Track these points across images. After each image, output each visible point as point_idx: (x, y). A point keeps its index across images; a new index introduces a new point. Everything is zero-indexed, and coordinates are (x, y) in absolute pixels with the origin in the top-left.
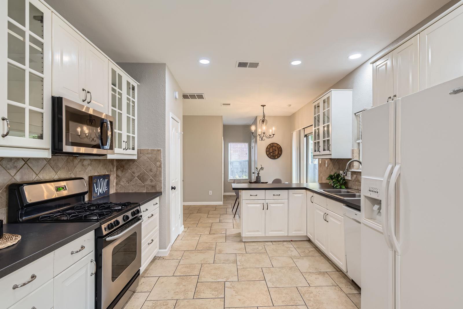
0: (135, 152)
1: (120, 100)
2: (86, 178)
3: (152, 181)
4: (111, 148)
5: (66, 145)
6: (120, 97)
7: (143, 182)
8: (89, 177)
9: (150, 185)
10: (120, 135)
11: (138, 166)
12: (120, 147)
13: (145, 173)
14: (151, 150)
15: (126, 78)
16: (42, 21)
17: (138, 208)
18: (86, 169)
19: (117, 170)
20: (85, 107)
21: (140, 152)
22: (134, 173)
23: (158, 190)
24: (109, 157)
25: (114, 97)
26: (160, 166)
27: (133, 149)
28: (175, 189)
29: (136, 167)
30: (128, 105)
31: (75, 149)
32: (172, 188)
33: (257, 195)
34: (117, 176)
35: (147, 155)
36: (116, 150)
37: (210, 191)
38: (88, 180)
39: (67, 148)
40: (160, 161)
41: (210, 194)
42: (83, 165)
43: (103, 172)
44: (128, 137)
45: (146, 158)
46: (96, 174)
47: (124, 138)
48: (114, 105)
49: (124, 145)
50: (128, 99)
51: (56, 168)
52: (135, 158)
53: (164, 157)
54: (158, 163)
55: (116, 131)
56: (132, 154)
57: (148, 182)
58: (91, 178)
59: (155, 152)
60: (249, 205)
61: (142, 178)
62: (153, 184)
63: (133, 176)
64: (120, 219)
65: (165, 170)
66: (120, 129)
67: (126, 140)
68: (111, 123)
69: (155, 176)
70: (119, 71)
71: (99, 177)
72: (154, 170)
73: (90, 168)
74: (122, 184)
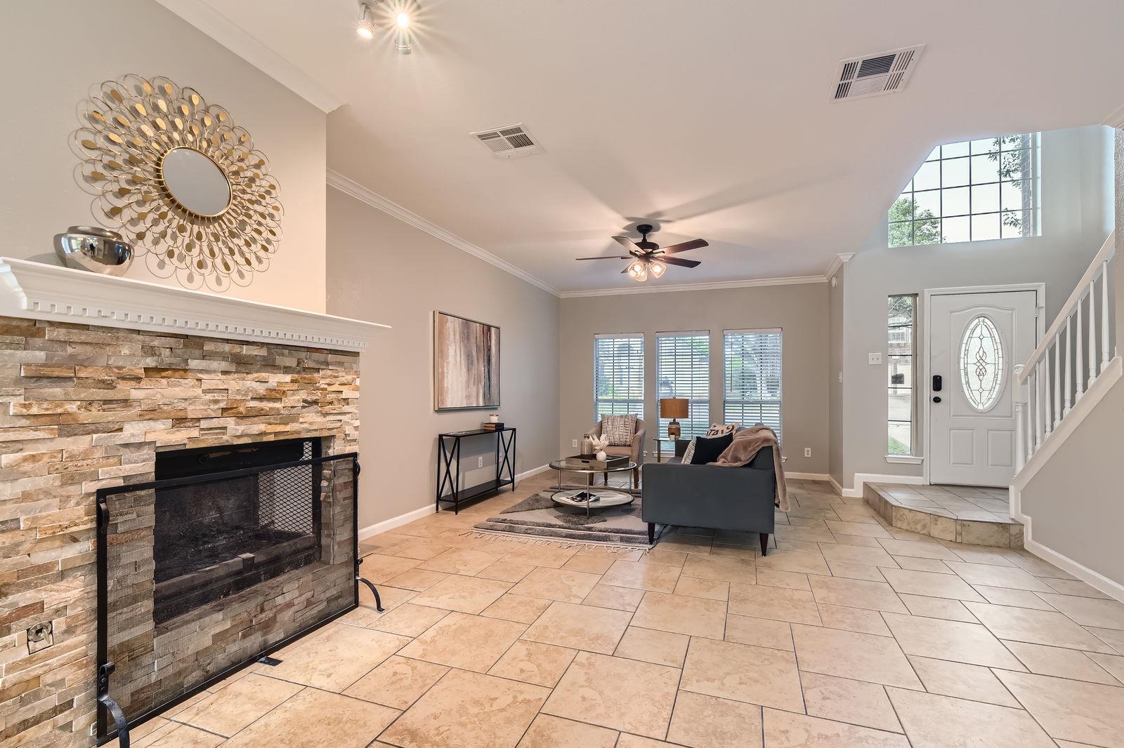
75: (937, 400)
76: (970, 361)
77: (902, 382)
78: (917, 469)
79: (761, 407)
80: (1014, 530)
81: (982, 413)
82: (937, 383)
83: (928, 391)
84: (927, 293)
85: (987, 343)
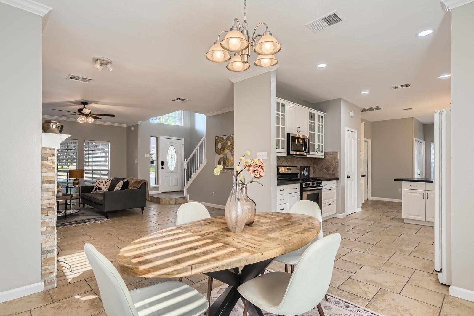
0: (323, 154)
1: (314, 126)
2: (299, 167)
3: (333, 171)
4: (309, 152)
5: (291, 151)
6: (314, 125)
7: (328, 172)
8: (300, 166)
9: (332, 174)
10: (314, 145)
11: (325, 162)
12: (314, 151)
13: (329, 166)
14: (332, 152)
15: (317, 113)
16: (284, 107)
17: (321, 182)
18: (299, 162)
19: (314, 164)
20: (298, 135)
21: (326, 154)
22: (323, 166)
23: (336, 176)
24: (308, 156)
25: (310, 125)
26: (338, 162)
27: (322, 152)
28: (349, 178)
29: (324, 162)
30: (319, 127)
31: (295, 153)
32: (347, 177)
33: (417, 186)
34: (314, 167)
35: (330, 156)
36: (311, 153)
37: (399, 189)
38: (299, 168)
39: (291, 153)
40: (337, 159)
41: (399, 192)
42: (297, 161)
43: (307, 165)
44: (319, 145)
45: (329, 157)
46: (303, 166)
47: (316, 146)
48: (310, 130)
49: (316, 150)
50: (318, 124)
51: (287, 161)
52: (323, 157)
53: (340, 156)
54: (336, 160)
55: (311, 143)
56: (321, 155)
57: (331, 172)
58: (301, 167)
59: (335, 154)
60: (409, 194)
61: (327, 169)
62: (333, 173)
63: (322, 168)
64: (311, 183)
65: (340, 165)
66: (314, 141)
67: (317, 147)
68: (308, 140)
69: (334, 168)
70: (313, 111)
71: (304, 167)
72: (334, 164)
73: (300, 162)
74: (316, 172)
75: (162, 168)
76: (169, 156)
77: (153, 163)
78: (157, 189)
79: (100, 172)
80: (186, 198)
81: (172, 172)
82: (163, 163)
83: (160, 166)
84: (160, 137)
85: (173, 152)
